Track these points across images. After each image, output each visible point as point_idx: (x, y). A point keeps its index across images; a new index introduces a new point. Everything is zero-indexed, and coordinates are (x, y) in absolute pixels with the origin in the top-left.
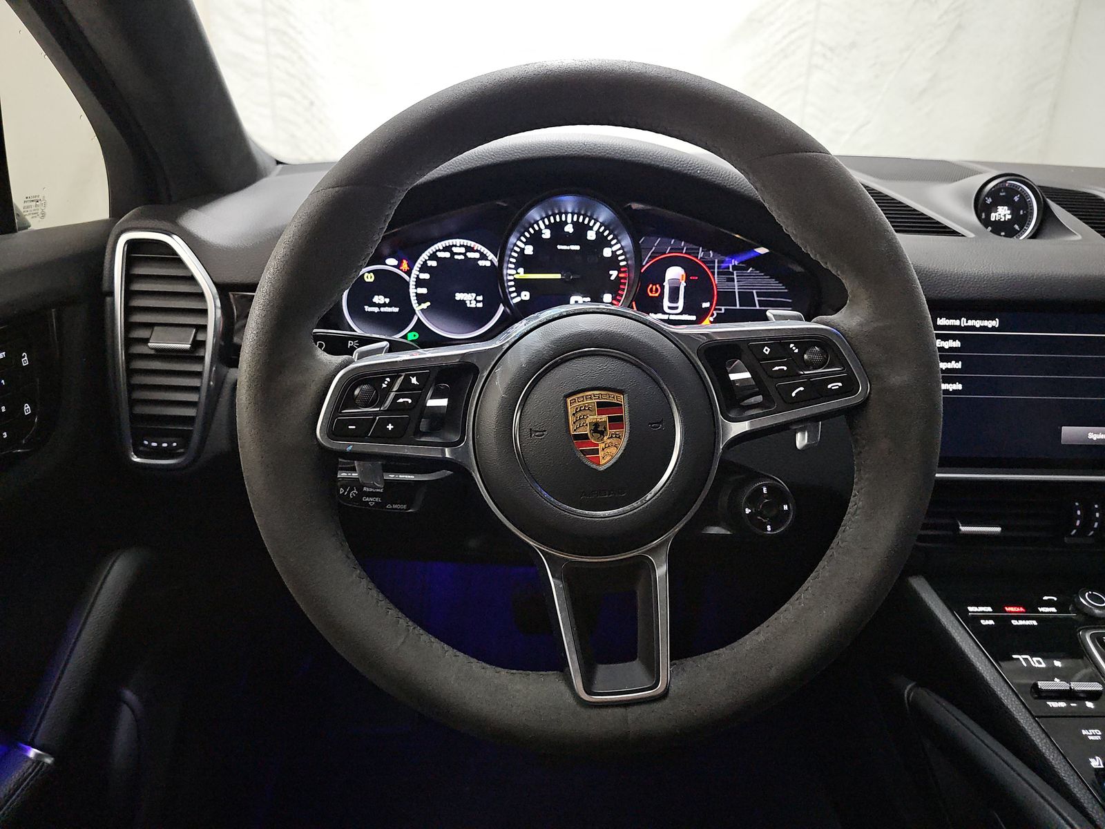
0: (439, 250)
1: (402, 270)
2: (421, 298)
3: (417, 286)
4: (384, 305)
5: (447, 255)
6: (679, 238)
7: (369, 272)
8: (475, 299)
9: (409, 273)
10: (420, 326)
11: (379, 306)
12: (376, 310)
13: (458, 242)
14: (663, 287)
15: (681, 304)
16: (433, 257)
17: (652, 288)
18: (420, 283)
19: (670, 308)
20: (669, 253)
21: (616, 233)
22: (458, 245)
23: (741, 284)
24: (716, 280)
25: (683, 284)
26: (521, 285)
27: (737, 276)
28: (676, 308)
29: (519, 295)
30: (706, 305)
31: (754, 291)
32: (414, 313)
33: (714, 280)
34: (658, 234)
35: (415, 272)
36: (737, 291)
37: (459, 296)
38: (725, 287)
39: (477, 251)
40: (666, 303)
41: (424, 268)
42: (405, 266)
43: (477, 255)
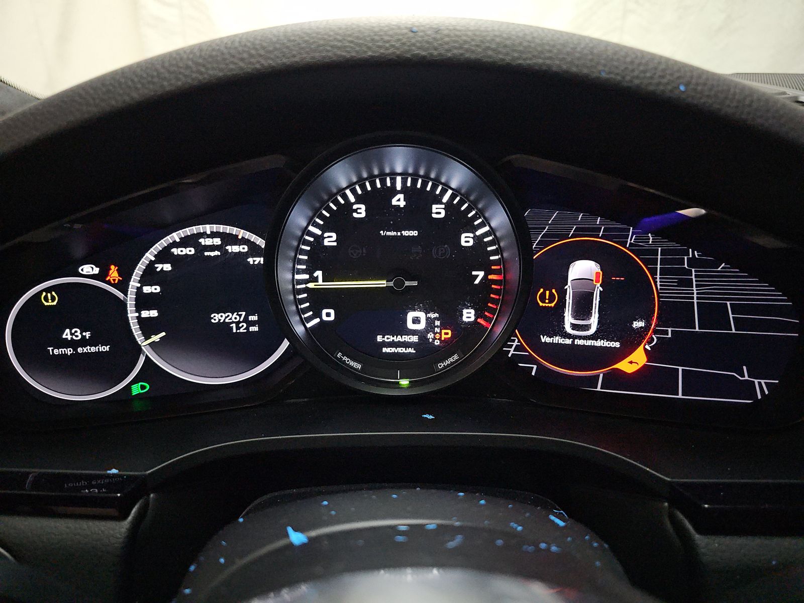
0: (175, 244)
1: (109, 283)
2: (148, 327)
3: (139, 308)
4: (83, 342)
5: (190, 251)
6: (592, 212)
7: (48, 290)
8: (246, 320)
9: (123, 286)
10: (150, 371)
11: (73, 344)
12: (69, 351)
13: (208, 228)
14: (563, 294)
15: (594, 321)
16: (164, 255)
17: (544, 294)
18: (143, 301)
19: (574, 327)
20: (573, 236)
21: (480, 206)
22: (209, 232)
23: (704, 290)
24: (657, 283)
25: (598, 289)
26: (319, 299)
27: (696, 276)
28: (587, 327)
29: (317, 314)
30: (638, 324)
31: (728, 303)
32: (138, 350)
33: (655, 283)
34: (553, 205)
35: (134, 284)
36: (695, 301)
37: (217, 318)
38: (675, 294)
39: (244, 241)
40: (569, 319)
41: (149, 276)
42: (114, 274)
43: (244, 249)
